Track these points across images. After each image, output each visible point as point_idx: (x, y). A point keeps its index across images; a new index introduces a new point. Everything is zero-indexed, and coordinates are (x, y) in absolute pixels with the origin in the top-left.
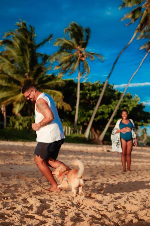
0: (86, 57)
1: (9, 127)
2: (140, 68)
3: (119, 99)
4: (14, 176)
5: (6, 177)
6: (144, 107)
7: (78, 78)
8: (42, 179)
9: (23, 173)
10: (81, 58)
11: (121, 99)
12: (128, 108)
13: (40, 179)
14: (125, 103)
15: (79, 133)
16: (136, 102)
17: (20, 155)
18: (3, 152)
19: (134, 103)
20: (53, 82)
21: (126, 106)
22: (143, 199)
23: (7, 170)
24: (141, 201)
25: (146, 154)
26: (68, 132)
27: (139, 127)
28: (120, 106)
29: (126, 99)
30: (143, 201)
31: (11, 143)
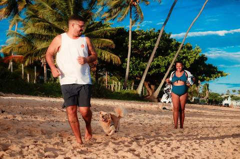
0: (139, 2)
1: (50, 81)
3: (177, 50)
4: (56, 134)
5: (46, 135)
6: (206, 59)
7: (129, 26)
9: (66, 131)
10: (133, 3)
11: (179, 51)
12: (189, 60)
14: (184, 55)
15: (131, 89)
16: (197, 53)
17: (63, 111)
18: (43, 108)
19: (195, 55)
20: (101, 30)
21: (186, 58)
23: (48, 127)
25: (208, 112)
26: (118, 88)
27: (199, 82)
29: (186, 50)
31: (52, 100)
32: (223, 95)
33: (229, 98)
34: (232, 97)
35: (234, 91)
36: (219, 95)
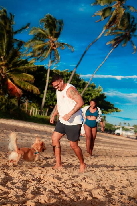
0: (58, 47)
2: (105, 61)
3: (83, 87)
6: (106, 97)
7: (49, 65)
8: (8, 154)
10: (53, 48)
11: (86, 88)
12: (92, 96)
13: (6, 153)
14: (89, 92)
15: (45, 115)
16: (99, 91)
19: (97, 93)
20: (26, 66)
21: (90, 94)
22: (98, 179)
24: (96, 181)
25: (103, 139)
26: (35, 114)
28: (84, 94)
29: (90, 88)
30: (97, 181)
32: (116, 126)
33: (121, 129)
34: (123, 128)
35: (125, 124)
36: (113, 126)
